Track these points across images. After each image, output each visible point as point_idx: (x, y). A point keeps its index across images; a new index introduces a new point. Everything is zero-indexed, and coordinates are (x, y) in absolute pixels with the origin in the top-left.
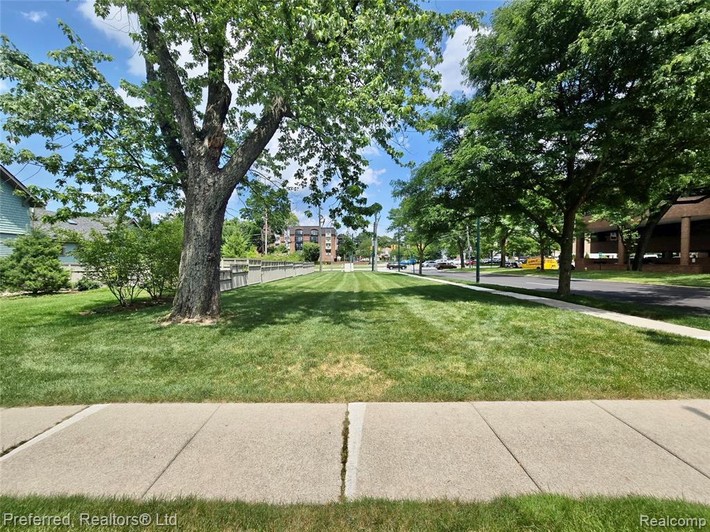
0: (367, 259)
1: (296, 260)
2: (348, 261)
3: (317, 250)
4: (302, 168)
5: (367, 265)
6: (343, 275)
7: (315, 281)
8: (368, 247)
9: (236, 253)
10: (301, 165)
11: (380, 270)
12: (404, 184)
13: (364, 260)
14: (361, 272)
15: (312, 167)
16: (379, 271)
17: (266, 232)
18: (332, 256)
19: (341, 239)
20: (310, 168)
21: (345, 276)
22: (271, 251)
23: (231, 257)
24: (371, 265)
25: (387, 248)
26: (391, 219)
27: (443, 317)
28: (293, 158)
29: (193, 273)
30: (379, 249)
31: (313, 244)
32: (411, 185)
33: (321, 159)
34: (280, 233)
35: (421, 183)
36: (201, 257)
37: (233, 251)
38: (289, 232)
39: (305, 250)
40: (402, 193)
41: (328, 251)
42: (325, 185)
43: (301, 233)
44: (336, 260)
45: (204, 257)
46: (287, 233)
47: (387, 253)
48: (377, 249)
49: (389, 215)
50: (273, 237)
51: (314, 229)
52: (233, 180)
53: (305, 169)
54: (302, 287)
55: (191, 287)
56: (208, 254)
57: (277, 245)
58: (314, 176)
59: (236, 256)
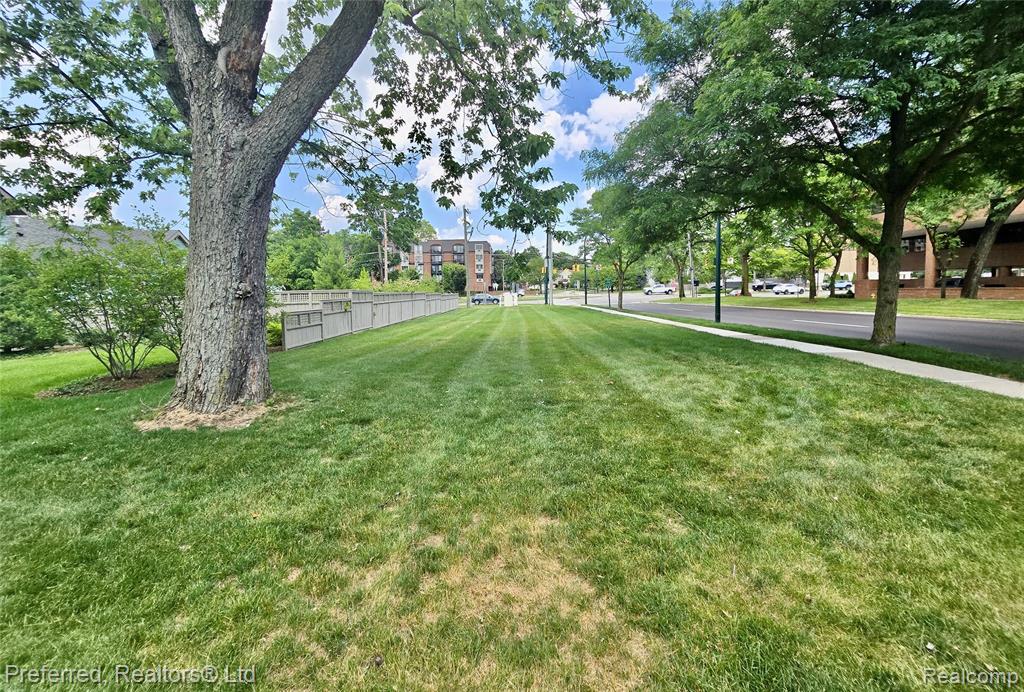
0: (537, 287)
1: (431, 290)
2: (509, 289)
3: (463, 274)
4: (421, 121)
5: (537, 296)
6: (501, 313)
7: (459, 322)
8: (538, 269)
9: (335, 281)
10: (421, 115)
11: (557, 302)
12: (605, 156)
13: (533, 287)
14: (529, 308)
15: (442, 121)
16: (555, 303)
17: (386, 249)
18: (485, 283)
19: (497, 257)
20: (439, 122)
21: (505, 314)
22: (394, 276)
23: (326, 288)
24: (544, 296)
25: (567, 270)
26: (573, 224)
27: (696, 399)
28: (404, 101)
29: (207, 324)
30: (555, 271)
31: (457, 265)
32: (618, 159)
33: (457, 105)
34: (408, 250)
35: (631, 156)
36: (221, 292)
37: (329, 278)
38: (421, 247)
39: (446, 275)
40: (601, 173)
41: (480, 276)
42: (466, 151)
43: (439, 248)
44: (491, 289)
45: (227, 291)
46: (418, 250)
47: (566, 277)
48: (553, 271)
49: (571, 218)
50: (397, 257)
51: (459, 243)
52: (280, 138)
53: (429, 124)
54: (437, 335)
55: (202, 351)
56: (235, 285)
57: (404, 268)
58: (446, 137)
59: (335, 286)
